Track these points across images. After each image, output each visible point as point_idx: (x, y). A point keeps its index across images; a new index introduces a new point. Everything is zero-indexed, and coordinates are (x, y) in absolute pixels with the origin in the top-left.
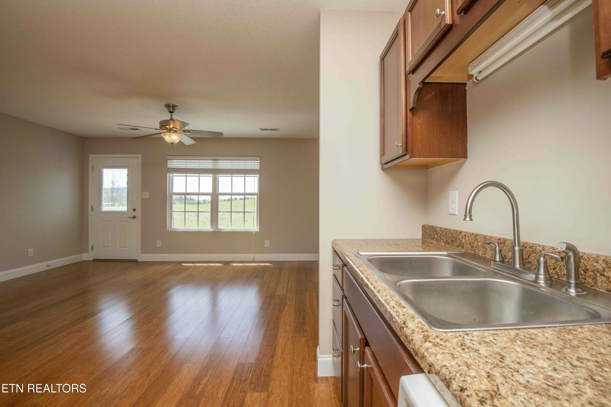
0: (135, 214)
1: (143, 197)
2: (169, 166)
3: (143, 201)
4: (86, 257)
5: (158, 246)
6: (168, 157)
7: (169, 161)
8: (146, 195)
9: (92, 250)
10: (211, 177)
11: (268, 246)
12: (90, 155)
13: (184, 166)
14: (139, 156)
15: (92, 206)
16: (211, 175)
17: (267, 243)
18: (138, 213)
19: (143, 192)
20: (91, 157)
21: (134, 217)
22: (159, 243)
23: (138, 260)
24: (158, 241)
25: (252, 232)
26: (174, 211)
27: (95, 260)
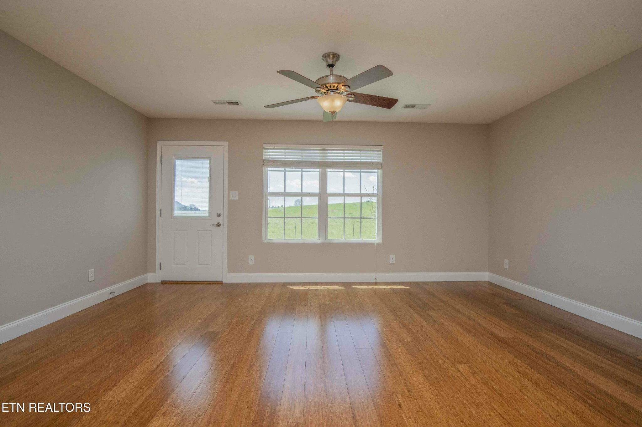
0: (220, 220)
1: (231, 198)
2: (265, 157)
3: (231, 203)
4: (152, 278)
5: (250, 263)
6: (265, 146)
7: (265, 151)
8: (235, 195)
9: (160, 269)
10: (318, 173)
11: (394, 262)
12: (158, 142)
13: (282, 158)
14: (226, 144)
15: (161, 210)
16: (318, 170)
17: (392, 259)
18: (224, 220)
19: (230, 192)
20: (159, 143)
21: (219, 225)
22: (251, 259)
23: (224, 282)
24: (250, 256)
25: (373, 244)
26: (271, 217)
27: (164, 283)
